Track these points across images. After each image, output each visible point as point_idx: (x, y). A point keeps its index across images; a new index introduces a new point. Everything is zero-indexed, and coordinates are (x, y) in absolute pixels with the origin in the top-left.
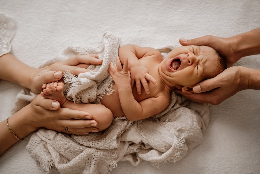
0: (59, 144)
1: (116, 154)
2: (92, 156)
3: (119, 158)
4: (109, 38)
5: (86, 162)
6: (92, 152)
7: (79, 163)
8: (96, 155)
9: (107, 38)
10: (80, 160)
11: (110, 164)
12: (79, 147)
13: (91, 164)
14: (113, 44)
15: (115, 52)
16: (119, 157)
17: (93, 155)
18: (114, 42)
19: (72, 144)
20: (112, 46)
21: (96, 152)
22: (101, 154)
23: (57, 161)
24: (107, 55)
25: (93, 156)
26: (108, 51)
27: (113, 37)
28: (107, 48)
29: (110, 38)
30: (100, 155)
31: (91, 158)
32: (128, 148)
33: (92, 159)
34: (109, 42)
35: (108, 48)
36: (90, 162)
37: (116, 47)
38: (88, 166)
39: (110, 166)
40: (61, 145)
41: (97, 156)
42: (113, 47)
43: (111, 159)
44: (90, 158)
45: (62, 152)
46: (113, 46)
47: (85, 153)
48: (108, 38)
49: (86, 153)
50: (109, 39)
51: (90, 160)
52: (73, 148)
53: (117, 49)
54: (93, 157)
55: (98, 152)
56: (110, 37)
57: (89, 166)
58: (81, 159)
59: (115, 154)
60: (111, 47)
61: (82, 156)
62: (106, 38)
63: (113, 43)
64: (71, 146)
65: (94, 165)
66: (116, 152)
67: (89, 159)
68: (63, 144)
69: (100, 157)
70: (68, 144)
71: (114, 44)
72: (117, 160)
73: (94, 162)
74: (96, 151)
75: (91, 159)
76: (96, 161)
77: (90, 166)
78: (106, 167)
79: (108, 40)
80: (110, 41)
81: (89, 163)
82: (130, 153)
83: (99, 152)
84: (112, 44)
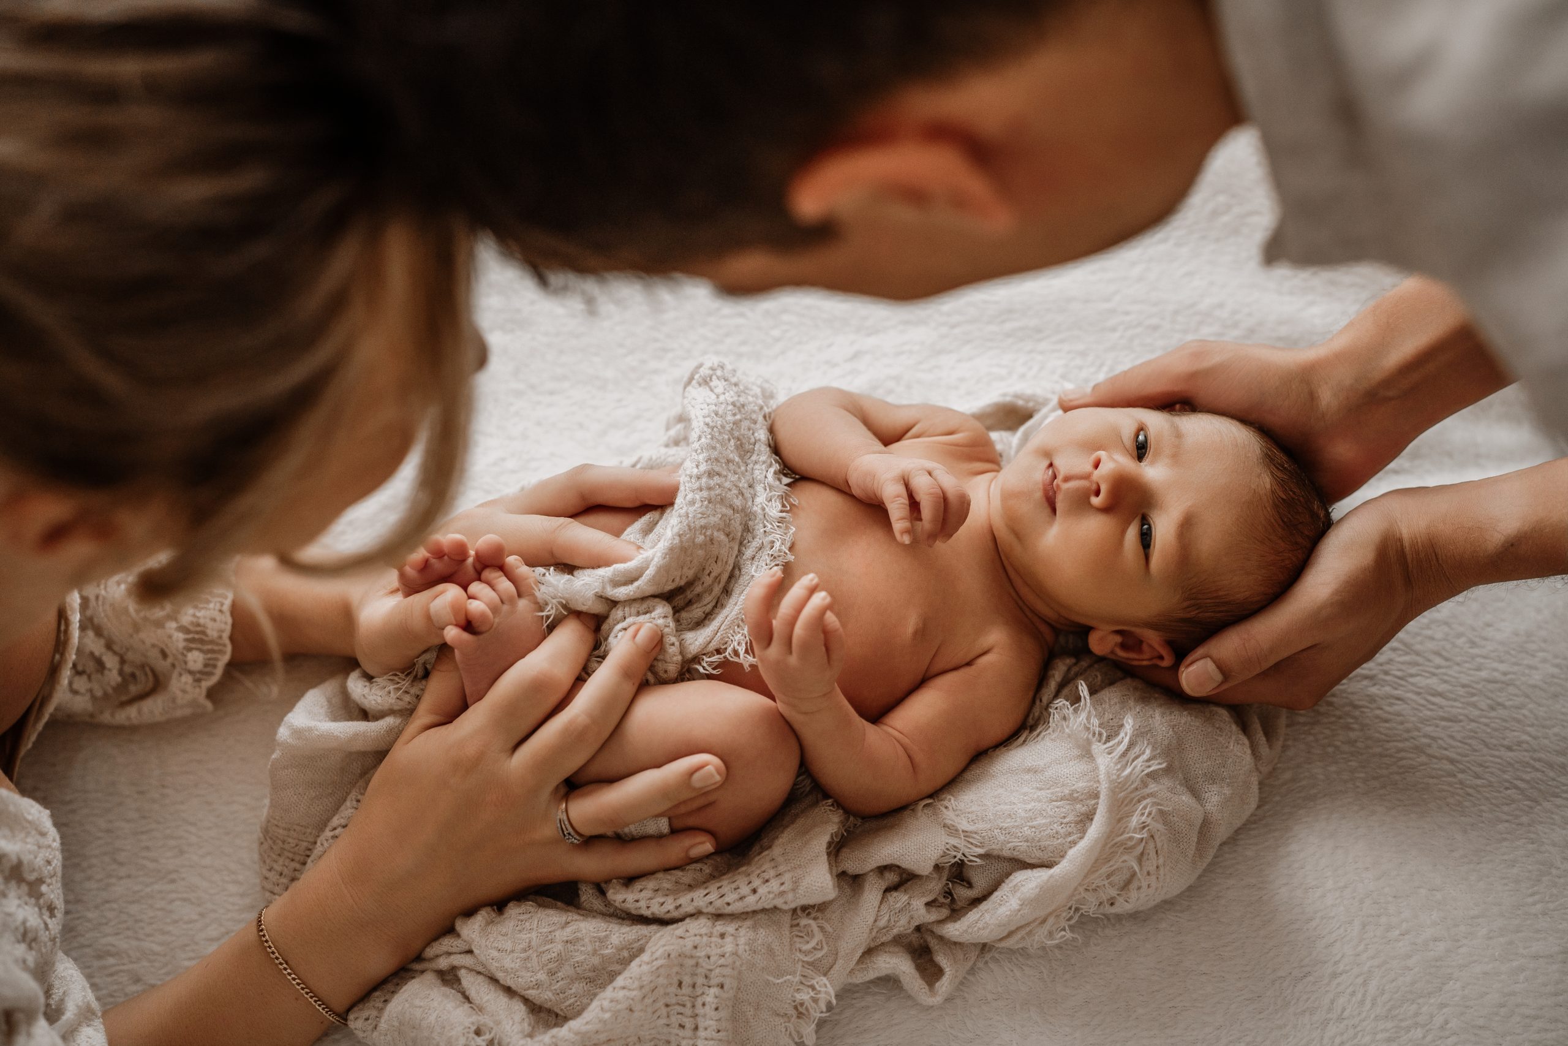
0: (512, 951)
1: (819, 936)
2: (697, 965)
3: (840, 962)
4: (714, 377)
5: (667, 1006)
6: (689, 943)
7: (631, 1010)
8: (714, 952)
9: (705, 382)
10: (634, 993)
11: (799, 997)
12: (620, 934)
13: (700, 1010)
14: (738, 404)
15: (753, 440)
16: (841, 953)
17: (701, 953)
18: (739, 396)
19: (578, 930)
20: (734, 415)
21: (713, 939)
22: (741, 948)
23: (517, 1028)
24: (701, 457)
25: (700, 961)
26: (703, 440)
27: (734, 376)
28: (702, 424)
29: (718, 378)
30: (735, 954)
31: (694, 975)
32: (881, 903)
33: (700, 980)
34: (718, 396)
35: (707, 424)
36: (689, 1005)
37: (754, 416)
38: (682, 1026)
39: (800, 1015)
40: (525, 950)
41: (722, 961)
42: (738, 417)
43: (799, 966)
44: (687, 980)
45: (538, 985)
46: (740, 411)
47: (654, 949)
48: (711, 380)
49: (661, 951)
50: (715, 382)
51: (686, 990)
52: (590, 948)
53: (758, 426)
54: (700, 970)
55: (722, 936)
56: (719, 373)
57: (689, 1023)
58: (641, 987)
59: (813, 936)
60: (730, 418)
61: (645, 968)
62: (700, 385)
63: (738, 401)
64: (578, 939)
65: (717, 1009)
66: (821, 928)
67: (680, 984)
68: (533, 943)
69: (738, 963)
70: (557, 933)
71: (743, 406)
72: (832, 972)
73: (711, 996)
74: (711, 933)
75: (694, 986)
76: (722, 986)
77: (696, 1028)
78: (779, 1020)
79: (712, 390)
80: (719, 390)
81: (688, 1011)
82: (895, 931)
83: (729, 939)
84: (735, 406)
